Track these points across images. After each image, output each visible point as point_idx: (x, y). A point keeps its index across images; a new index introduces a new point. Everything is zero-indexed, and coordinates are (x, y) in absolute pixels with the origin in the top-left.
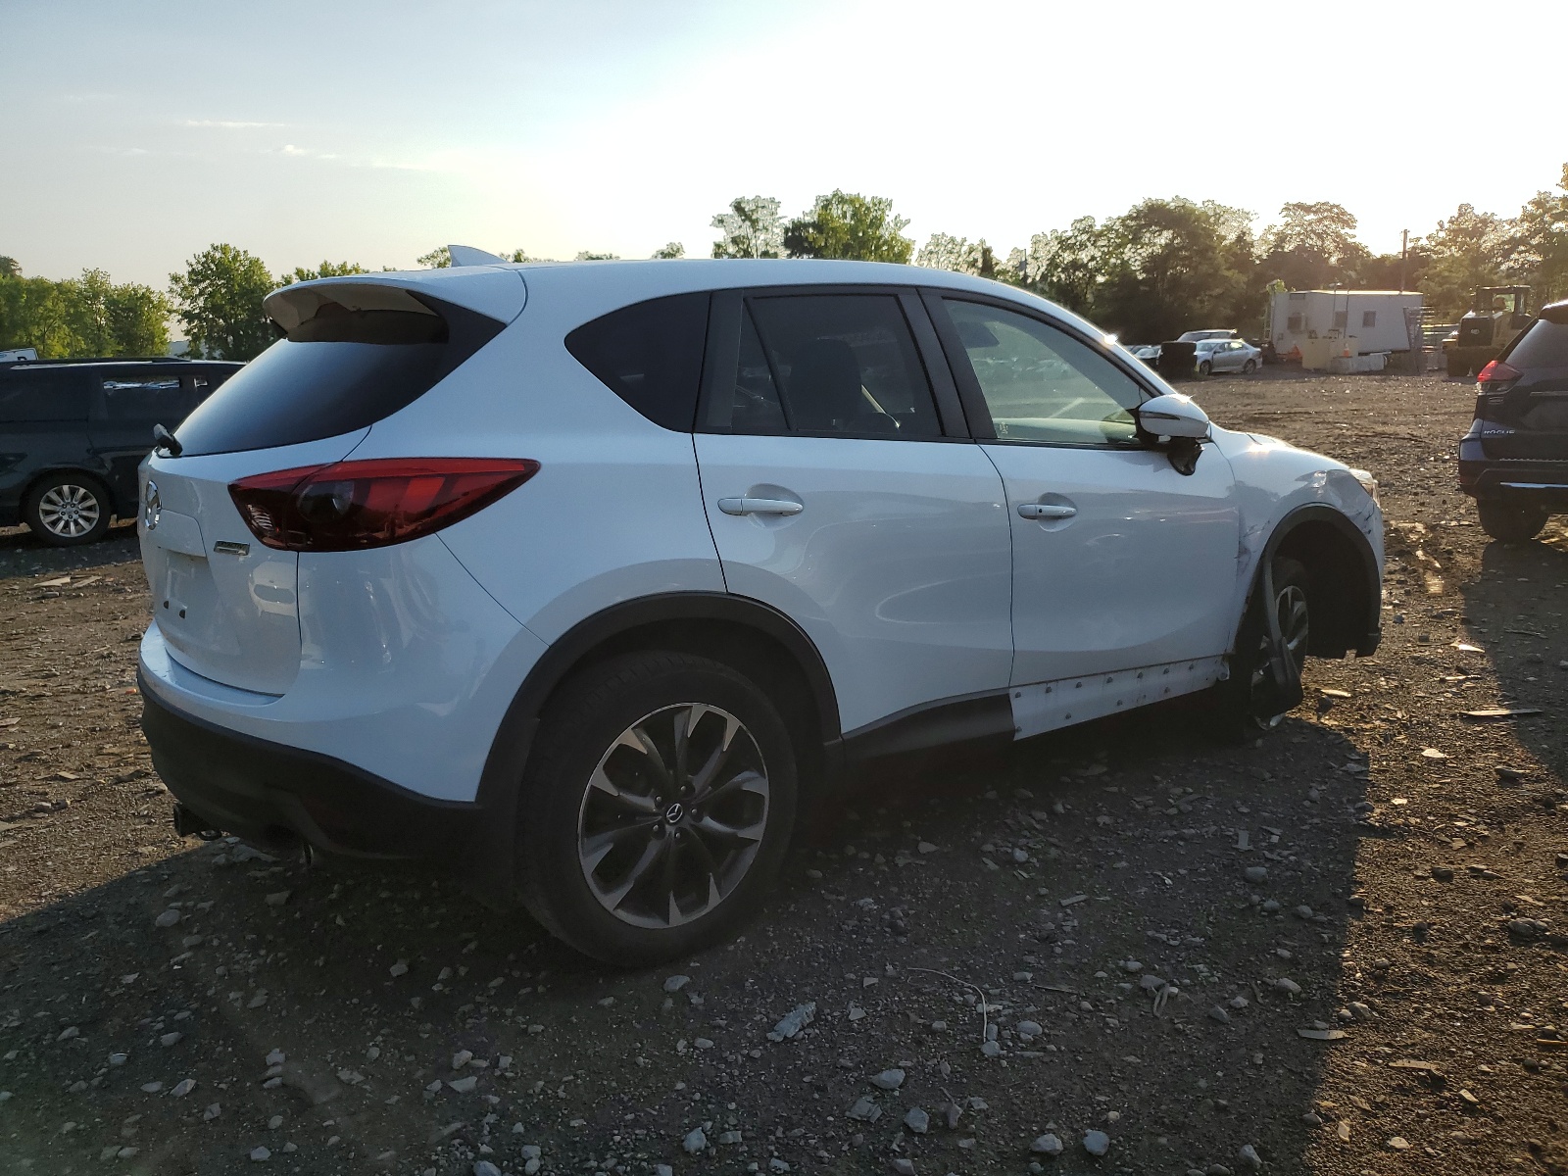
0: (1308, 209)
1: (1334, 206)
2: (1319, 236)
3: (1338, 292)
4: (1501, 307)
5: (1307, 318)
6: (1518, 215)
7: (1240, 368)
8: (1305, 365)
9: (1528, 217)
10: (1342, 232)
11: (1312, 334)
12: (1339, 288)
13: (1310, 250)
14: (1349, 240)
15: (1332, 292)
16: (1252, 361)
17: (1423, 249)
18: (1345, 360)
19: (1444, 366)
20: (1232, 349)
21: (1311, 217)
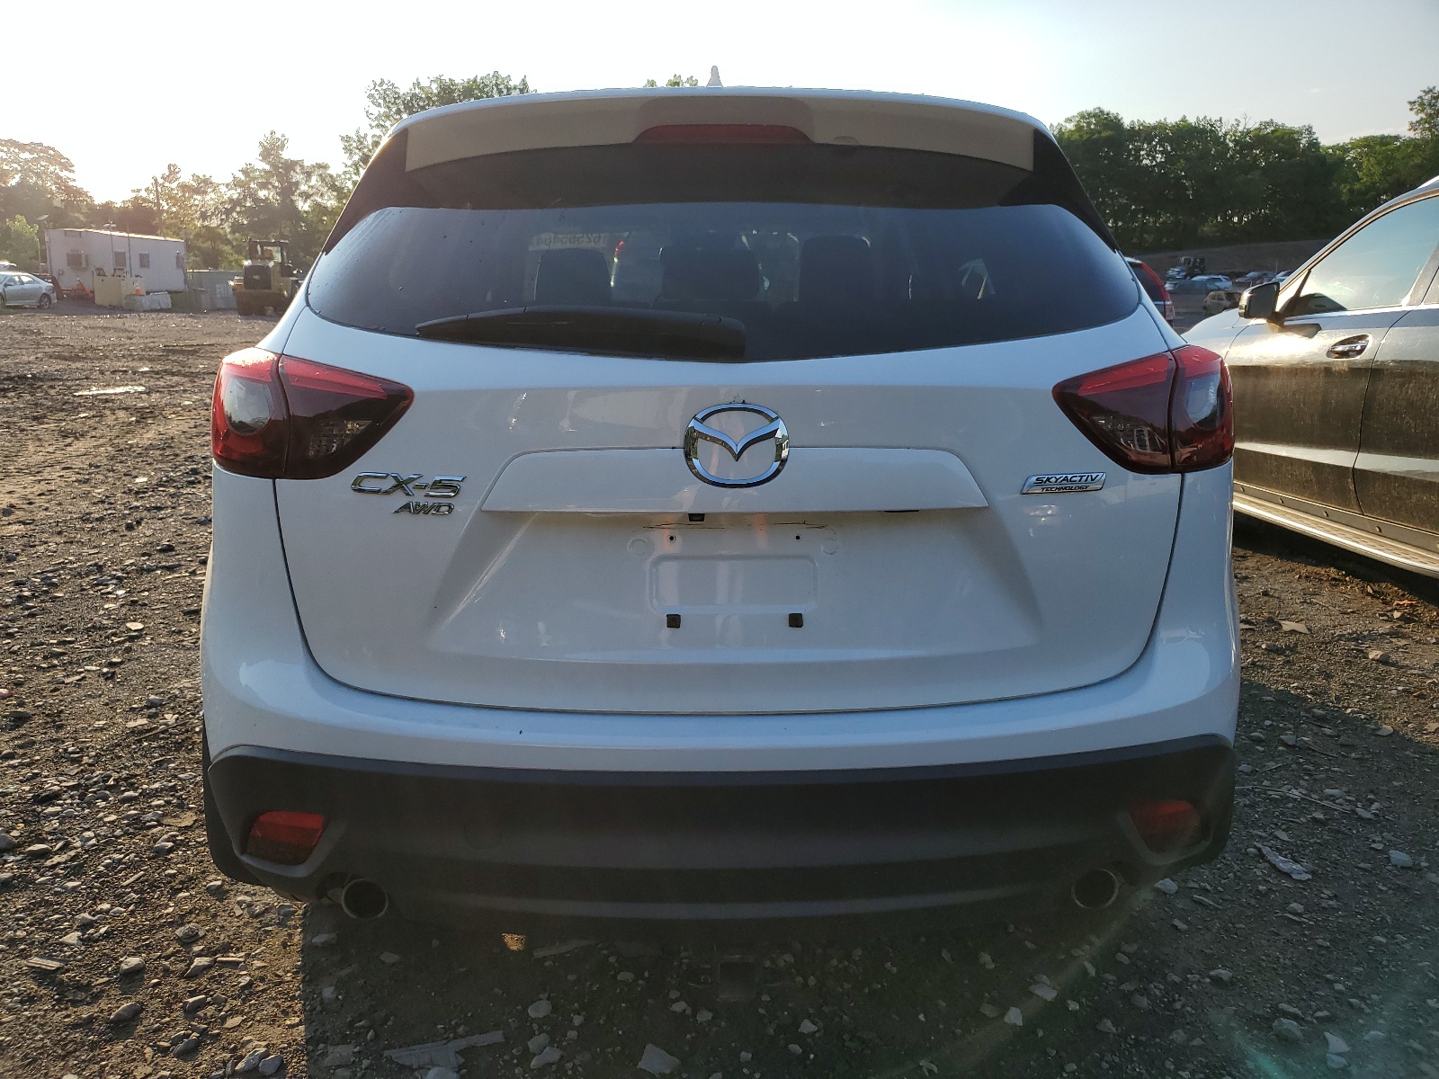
0: (22, 147)
1: (49, 148)
2: (38, 175)
3: (113, 233)
4: (271, 258)
5: (87, 256)
6: (230, 180)
7: (34, 302)
8: (98, 300)
9: (237, 183)
10: (61, 174)
11: (100, 272)
12: (114, 229)
13: (31, 188)
14: (71, 183)
15: (108, 232)
16: (45, 295)
17: (145, 200)
18: (137, 298)
19: (234, 304)
20: (22, 283)
21: (26, 155)
